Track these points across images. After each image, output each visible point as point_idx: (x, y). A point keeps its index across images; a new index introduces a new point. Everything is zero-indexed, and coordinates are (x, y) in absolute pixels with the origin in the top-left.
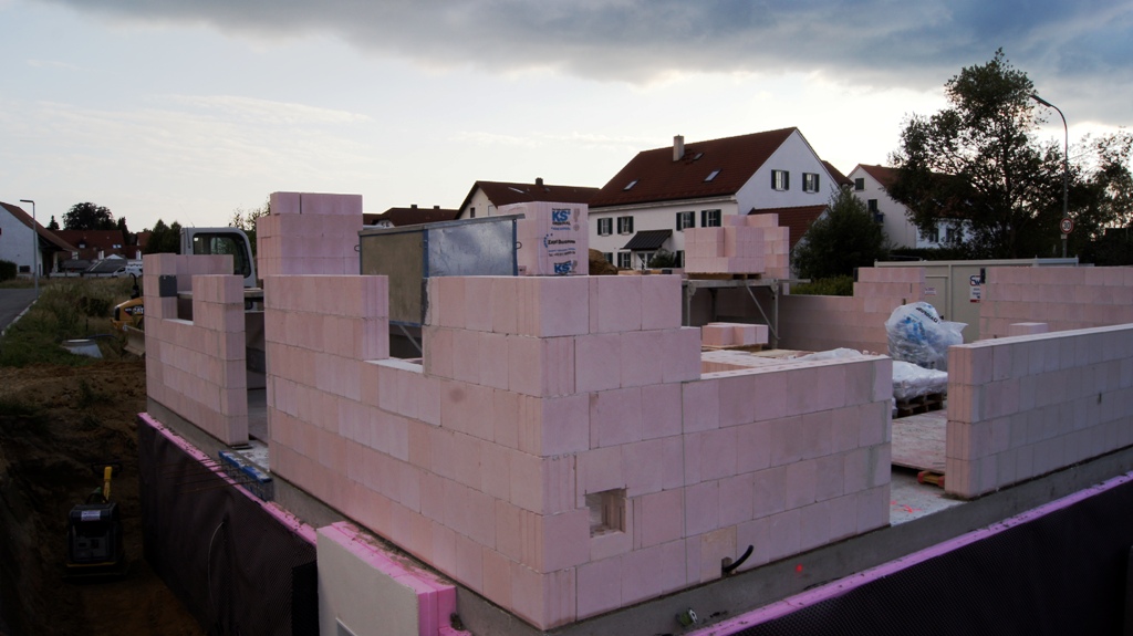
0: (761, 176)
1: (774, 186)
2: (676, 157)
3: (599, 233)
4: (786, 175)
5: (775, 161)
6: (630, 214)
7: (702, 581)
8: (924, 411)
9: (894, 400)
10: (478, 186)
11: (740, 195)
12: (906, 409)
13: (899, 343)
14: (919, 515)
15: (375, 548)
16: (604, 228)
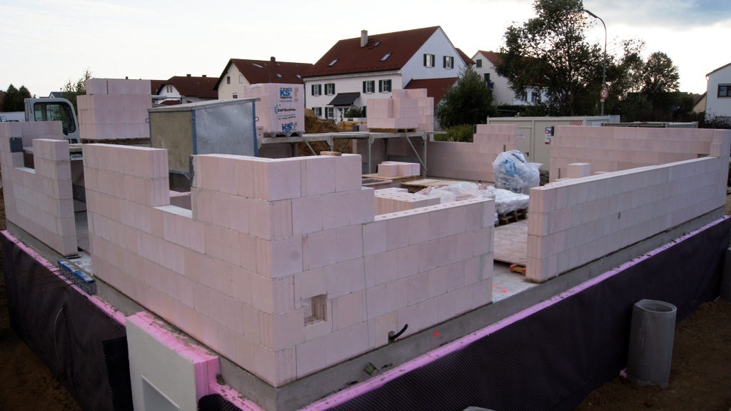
0: (417, 58)
1: (425, 64)
2: (363, 44)
3: (313, 94)
4: (433, 57)
5: (425, 48)
6: (332, 82)
7: (376, 347)
8: (515, 221)
9: (496, 214)
10: (231, 62)
11: (404, 70)
12: (504, 219)
13: (501, 176)
14: (510, 294)
15: (165, 331)
16: (316, 91)
